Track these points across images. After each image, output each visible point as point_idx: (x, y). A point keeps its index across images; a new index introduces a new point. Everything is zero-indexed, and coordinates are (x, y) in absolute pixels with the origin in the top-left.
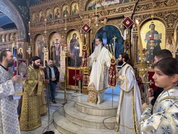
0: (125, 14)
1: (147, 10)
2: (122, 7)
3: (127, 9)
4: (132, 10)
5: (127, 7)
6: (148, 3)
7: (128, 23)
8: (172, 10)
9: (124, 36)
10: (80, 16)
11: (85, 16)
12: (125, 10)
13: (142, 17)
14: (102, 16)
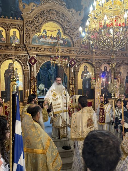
0: (70, 55)
1: (85, 56)
2: (69, 49)
3: (73, 52)
4: (76, 53)
5: (73, 50)
6: (86, 51)
7: (73, 63)
8: (99, 58)
9: (66, 73)
10: (27, 47)
11: (33, 49)
12: (71, 52)
13: (81, 60)
14: (51, 52)
